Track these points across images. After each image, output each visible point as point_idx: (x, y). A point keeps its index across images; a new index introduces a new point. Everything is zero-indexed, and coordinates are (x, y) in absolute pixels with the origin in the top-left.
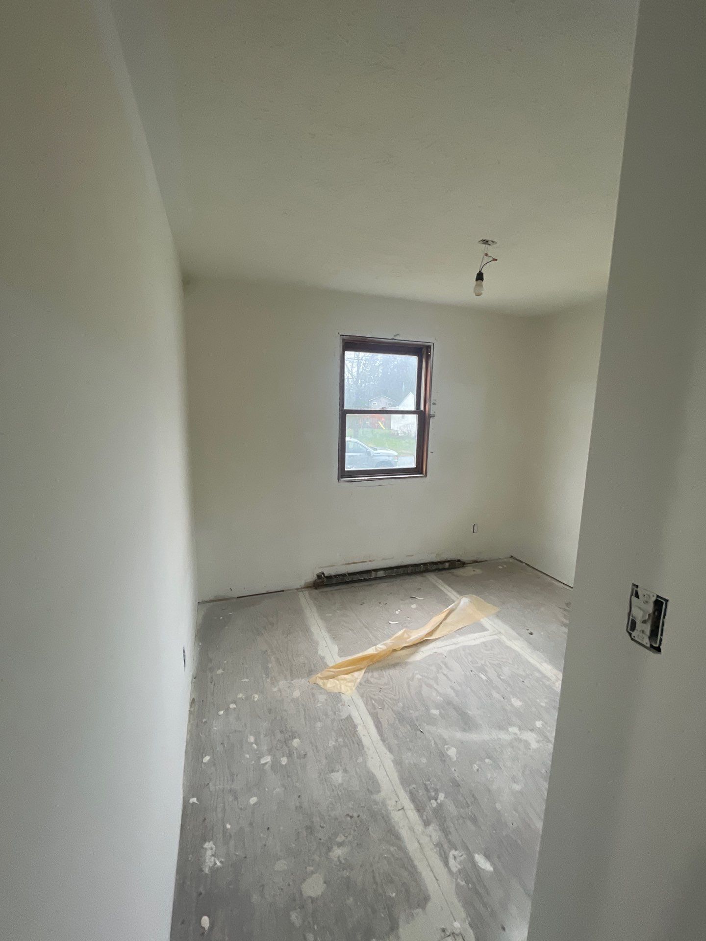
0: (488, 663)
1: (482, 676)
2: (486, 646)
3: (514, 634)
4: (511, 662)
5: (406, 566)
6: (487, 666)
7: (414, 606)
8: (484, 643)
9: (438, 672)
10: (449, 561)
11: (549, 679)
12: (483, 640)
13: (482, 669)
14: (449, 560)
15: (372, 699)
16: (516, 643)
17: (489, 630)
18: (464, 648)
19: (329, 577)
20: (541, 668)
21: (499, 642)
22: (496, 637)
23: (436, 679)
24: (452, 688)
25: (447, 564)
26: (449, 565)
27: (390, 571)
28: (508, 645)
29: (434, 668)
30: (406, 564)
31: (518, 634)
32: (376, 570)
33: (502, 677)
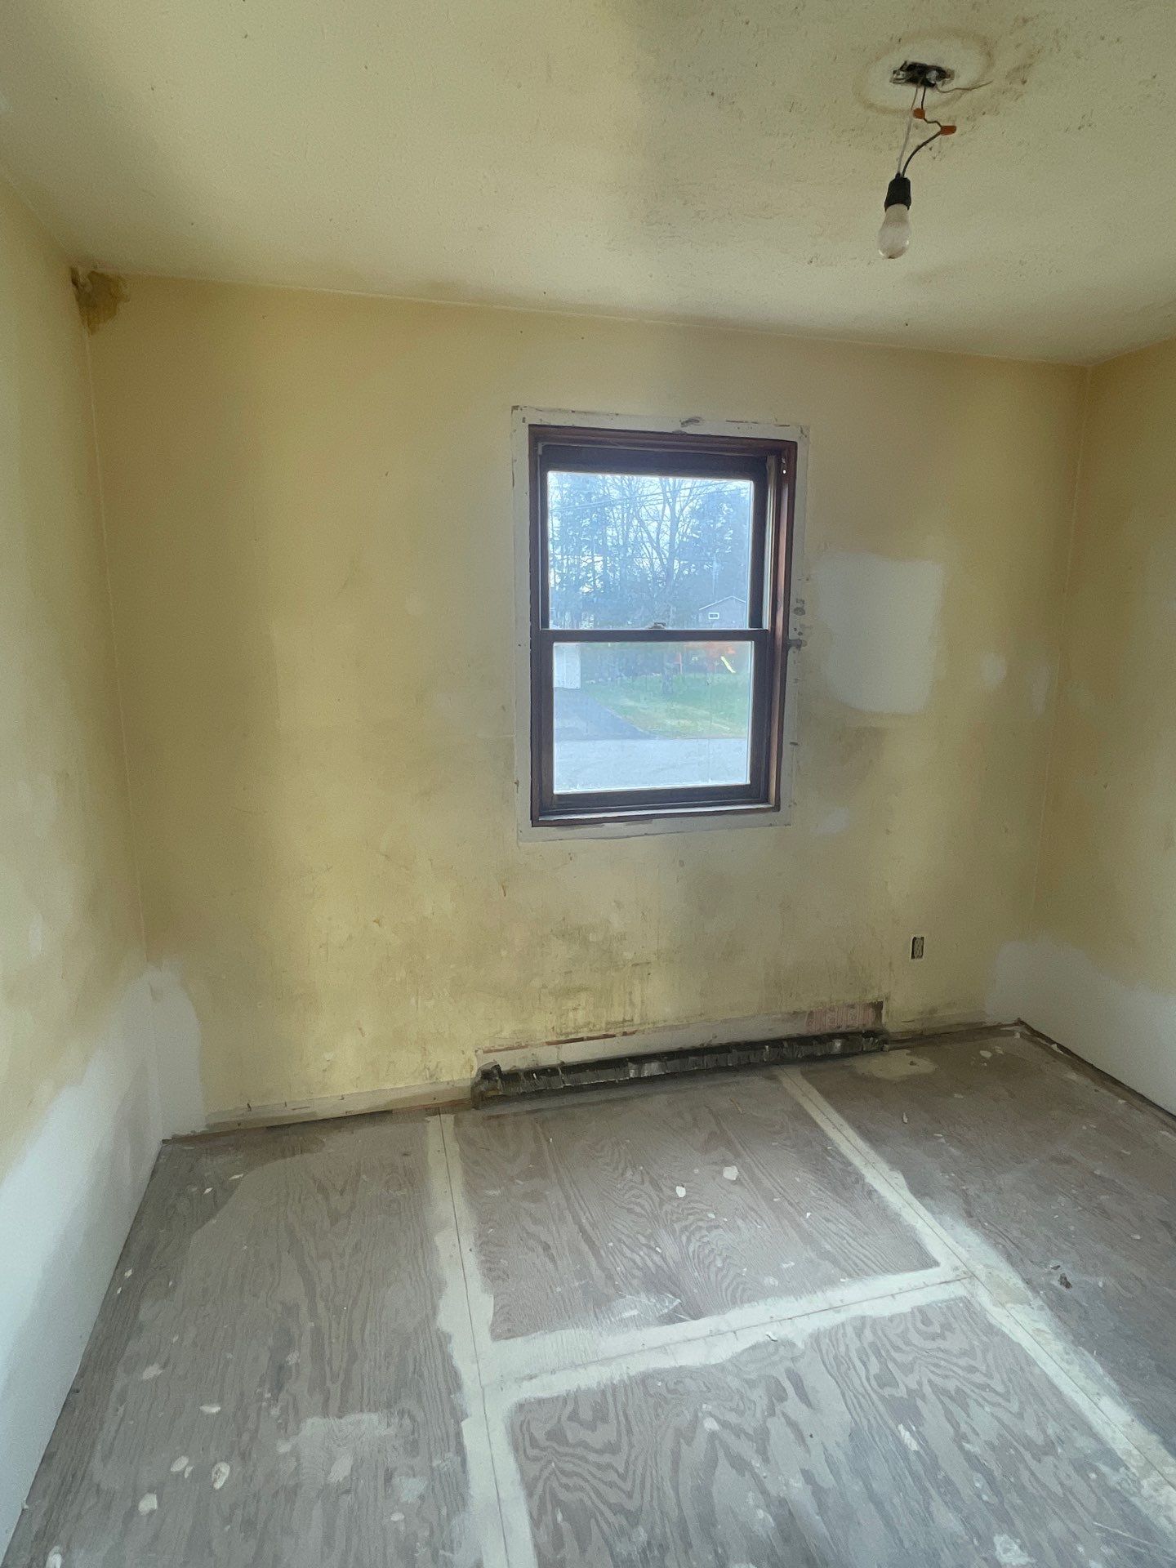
0: (927, 1389)
1: (906, 1436)
2: (926, 1321)
3: (1015, 1281)
4: (1000, 1389)
5: (725, 1048)
6: (924, 1398)
7: (731, 1173)
8: (921, 1310)
9: (772, 1413)
10: (843, 1036)
11: (1116, 1463)
12: (920, 1299)
13: (906, 1410)
14: (843, 1029)
15: (558, 1503)
16: (1018, 1318)
17: (937, 1264)
18: (860, 1325)
19: (512, 1077)
20: (1095, 1420)
21: (967, 1310)
22: (958, 1290)
23: (761, 1439)
24: (808, 1476)
25: (838, 1044)
26: (843, 1046)
27: (677, 1062)
28: (993, 1322)
29: (759, 1396)
30: (725, 1041)
31: (1028, 1282)
32: (639, 1059)
33: (967, 1446)
